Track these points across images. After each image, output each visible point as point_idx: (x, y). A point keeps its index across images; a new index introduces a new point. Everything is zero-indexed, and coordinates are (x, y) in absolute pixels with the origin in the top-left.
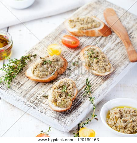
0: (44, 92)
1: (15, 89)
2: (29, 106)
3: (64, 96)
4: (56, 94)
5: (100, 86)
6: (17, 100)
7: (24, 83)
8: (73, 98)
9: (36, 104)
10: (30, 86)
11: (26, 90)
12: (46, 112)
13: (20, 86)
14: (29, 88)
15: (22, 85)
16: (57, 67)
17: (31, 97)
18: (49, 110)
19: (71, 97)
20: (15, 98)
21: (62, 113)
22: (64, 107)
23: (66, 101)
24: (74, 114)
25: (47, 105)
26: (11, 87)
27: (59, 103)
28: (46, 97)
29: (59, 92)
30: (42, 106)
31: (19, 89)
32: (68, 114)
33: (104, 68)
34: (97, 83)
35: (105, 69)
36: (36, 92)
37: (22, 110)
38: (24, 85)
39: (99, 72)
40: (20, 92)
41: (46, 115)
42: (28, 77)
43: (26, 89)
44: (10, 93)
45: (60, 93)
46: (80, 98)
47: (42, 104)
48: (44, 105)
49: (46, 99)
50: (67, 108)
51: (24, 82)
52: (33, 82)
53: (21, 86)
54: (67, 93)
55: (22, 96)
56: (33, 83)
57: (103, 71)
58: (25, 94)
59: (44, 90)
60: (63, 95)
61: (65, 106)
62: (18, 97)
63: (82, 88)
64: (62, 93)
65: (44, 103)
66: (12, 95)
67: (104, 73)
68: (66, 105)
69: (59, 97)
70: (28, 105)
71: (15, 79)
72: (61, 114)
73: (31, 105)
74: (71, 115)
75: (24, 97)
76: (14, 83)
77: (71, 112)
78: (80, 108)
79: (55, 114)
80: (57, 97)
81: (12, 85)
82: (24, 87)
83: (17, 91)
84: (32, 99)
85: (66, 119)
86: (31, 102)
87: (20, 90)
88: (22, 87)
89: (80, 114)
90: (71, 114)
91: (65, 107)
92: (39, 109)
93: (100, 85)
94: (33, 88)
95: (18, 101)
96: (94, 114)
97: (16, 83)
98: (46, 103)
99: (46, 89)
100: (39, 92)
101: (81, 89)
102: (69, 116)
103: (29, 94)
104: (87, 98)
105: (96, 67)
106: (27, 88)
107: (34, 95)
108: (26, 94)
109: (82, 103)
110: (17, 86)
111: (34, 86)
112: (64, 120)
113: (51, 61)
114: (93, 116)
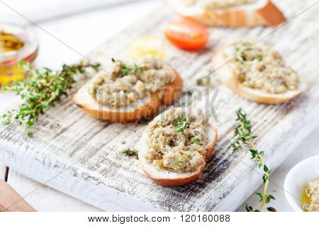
0: (124, 143)
1: (45, 139)
2: (85, 176)
3: (180, 144)
4: (159, 139)
5: (275, 127)
6: (52, 165)
7: (72, 125)
8: (207, 150)
9: (104, 172)
10: (86, 131)
11: (77, 141)
12: (134, 190)
13: (59, 131)
14: (85, 135)
15: (64, 130)
16: (157, 81)
17: (91, 157)
18: (141, 185)
19: (201, 145)
20: (47, 161)
21: (178, 190)
22: (184, 170)
23: (189, 157)
24: (212, 191)
25: (134, 172)
26: (35, 135)
27: (171, 158)
28: (131, 154)
29: (168, 132)
30: (121, 176)
31: (57, 138)
32: (196, 192)
33: (281, 81)
34: (265, 121)
35: (285, 84)
36: (103, 145)
37: (67, 195)
38: (71, 130)
39: (269, 91)
40: (59, 145)
41: (135, 197)
42: (80, 106)
43: (77, 138)
44: (32, 149)
45: (169, 136)
46: (224, 154)
47: (120, 171)
48: (126, 174)
49: (131, 160)
50: (193, 174)
51: (70, 123)
52: (94, 122)
53: (62, 132)
54: (190, 137)
55: (66, 155)
56: (95, 124)
57: (281, 88)
58: (73, 149)
59: (126, 140)
60: (178, 142)
61: (185, 167)
62: (54, 158)
63: (228, 133)
64: (175, 136)
65: (125, 169)
66: (38, 153)
67: (282, 92)
68: (190, 164)
69: (168, 147)
70: (83, 174)
71: (47, 116)
72: (177, 192)
73: (92, 173)
74: (203, 193)
75: (71, 155)
76: (44, 125)
77: (202, 186)
78: (227, 177)
79: (158, 194)
80: (162, 147)
81: (38, 129)
82: (70, 133)
83: (53, 142)
84: (93, 160)
85: (191, 203)
86: (91, 168)
87: (59, 140)
88: (65, 134)
89: (228, 193)
90: (204, 191)
91: (187, 169)
92: (114, 183)
93: (276, 124)
94: (96, 136)
95: (55, 166)
96: (265, 193)
97: (48, 126)
98: (133, 168)
99: (130, 137)
100: (110, 145)
101: (224, 134)
102: (199, 197)
103: (84, 148)
104: (244, 154)
105: (259, 79)
106: (80, 136)
107: (97, 150)
108: (78, 149)
109: (232, 165)
110: (52, 131)
111: (99, 132)
112: (187, 206)
113: (140, 66)
114: (265, 198)
